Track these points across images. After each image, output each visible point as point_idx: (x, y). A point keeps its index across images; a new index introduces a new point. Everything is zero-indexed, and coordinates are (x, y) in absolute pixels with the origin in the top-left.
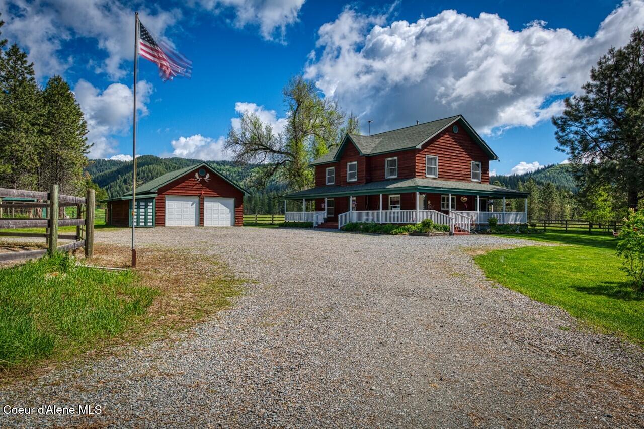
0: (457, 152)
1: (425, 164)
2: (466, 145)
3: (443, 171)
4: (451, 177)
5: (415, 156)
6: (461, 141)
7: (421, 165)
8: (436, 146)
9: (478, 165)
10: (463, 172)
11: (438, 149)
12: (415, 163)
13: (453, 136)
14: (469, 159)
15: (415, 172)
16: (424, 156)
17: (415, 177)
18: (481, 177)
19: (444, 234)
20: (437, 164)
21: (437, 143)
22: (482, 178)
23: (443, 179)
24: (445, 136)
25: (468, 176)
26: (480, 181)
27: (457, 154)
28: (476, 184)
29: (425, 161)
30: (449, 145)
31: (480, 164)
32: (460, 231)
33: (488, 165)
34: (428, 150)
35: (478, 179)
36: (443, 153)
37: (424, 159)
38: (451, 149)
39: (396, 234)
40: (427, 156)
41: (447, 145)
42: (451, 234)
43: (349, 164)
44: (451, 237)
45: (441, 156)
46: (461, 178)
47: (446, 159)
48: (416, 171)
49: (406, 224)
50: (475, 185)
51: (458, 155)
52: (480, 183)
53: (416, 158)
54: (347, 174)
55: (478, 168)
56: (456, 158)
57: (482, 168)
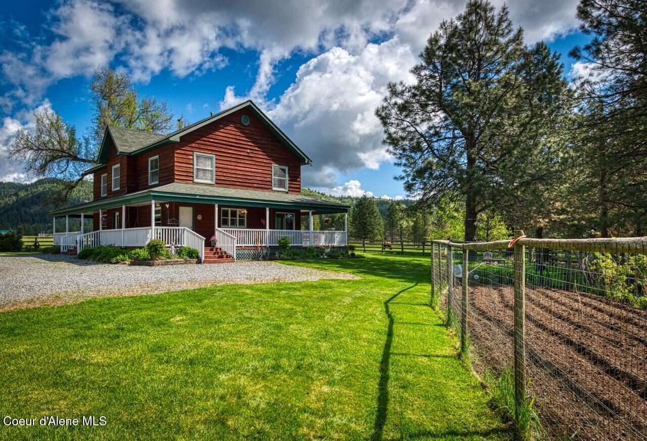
0: (248, 151)
1: (193, 164)
2: (263, 142)
3: (225, 174)
4: (238, 184)
5: (174, 152)
6: (255, 137)
7: (185, 165)
8: (211, 140)
9: (284, 170)
10: (258, 178)
11: (216, 145)
12: (174, 162)
13: (242, 129)
14: (268, 161)
15: (174, 174)
16: (191, 153)
17: (173, 182)
18: (287, 185)
19: (186, 262)
20: (214, 165)
21: (214, 136)
22: (289, 187)
23: (224, 186)
24: (228, 128)
25: (268, 183)
26: (287, 191)
27: (248, 153)
28: (280, 193)
29: (193, 159)
30: (234, 141)
31: (287, 168)
32: (221, 257)
33: (300, 171)
34: (197, 146)
35: (284, 188)
36: (223, 150)
37: (191, 157)
38: (237, 146)
39: (117, 263)
40: (195, 153)
41: (231, 140)
42: (199, 262)
43: (114, 167)
44: (200, 265)
45: (219, 155)
46: (256, 185)
47: (228, 159)
48: (176, 173)
49: (134, 248)
50: (279, 195)
51: (251, 155)
52: (287, 193)
53: (176, 155)
54: (111, 180)
55: (283, 173)
56: (247, 158)
57: (289, 173)
